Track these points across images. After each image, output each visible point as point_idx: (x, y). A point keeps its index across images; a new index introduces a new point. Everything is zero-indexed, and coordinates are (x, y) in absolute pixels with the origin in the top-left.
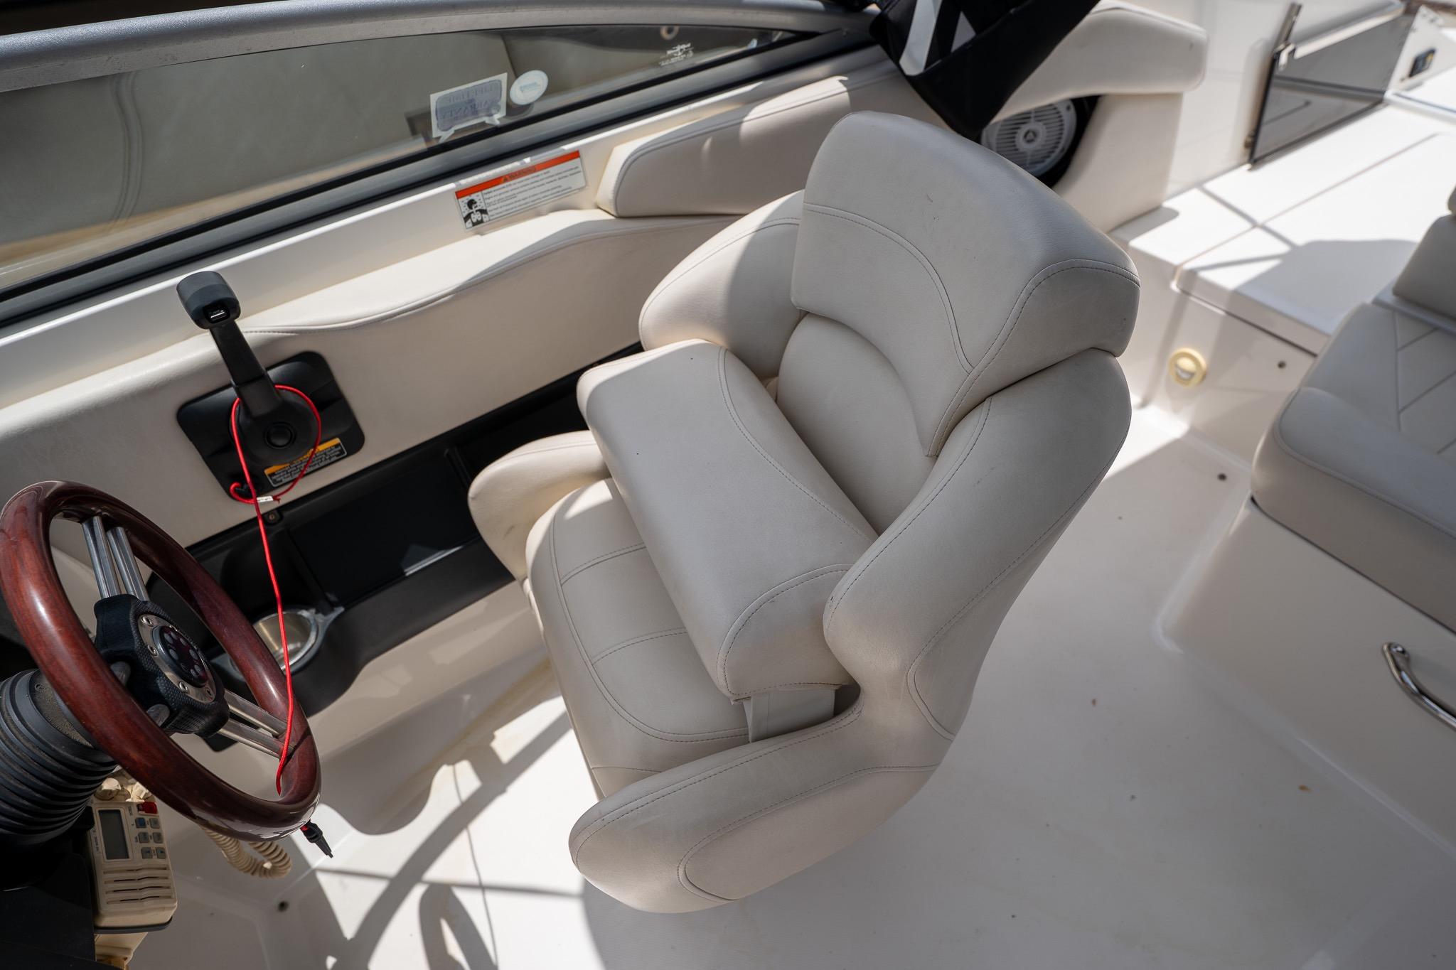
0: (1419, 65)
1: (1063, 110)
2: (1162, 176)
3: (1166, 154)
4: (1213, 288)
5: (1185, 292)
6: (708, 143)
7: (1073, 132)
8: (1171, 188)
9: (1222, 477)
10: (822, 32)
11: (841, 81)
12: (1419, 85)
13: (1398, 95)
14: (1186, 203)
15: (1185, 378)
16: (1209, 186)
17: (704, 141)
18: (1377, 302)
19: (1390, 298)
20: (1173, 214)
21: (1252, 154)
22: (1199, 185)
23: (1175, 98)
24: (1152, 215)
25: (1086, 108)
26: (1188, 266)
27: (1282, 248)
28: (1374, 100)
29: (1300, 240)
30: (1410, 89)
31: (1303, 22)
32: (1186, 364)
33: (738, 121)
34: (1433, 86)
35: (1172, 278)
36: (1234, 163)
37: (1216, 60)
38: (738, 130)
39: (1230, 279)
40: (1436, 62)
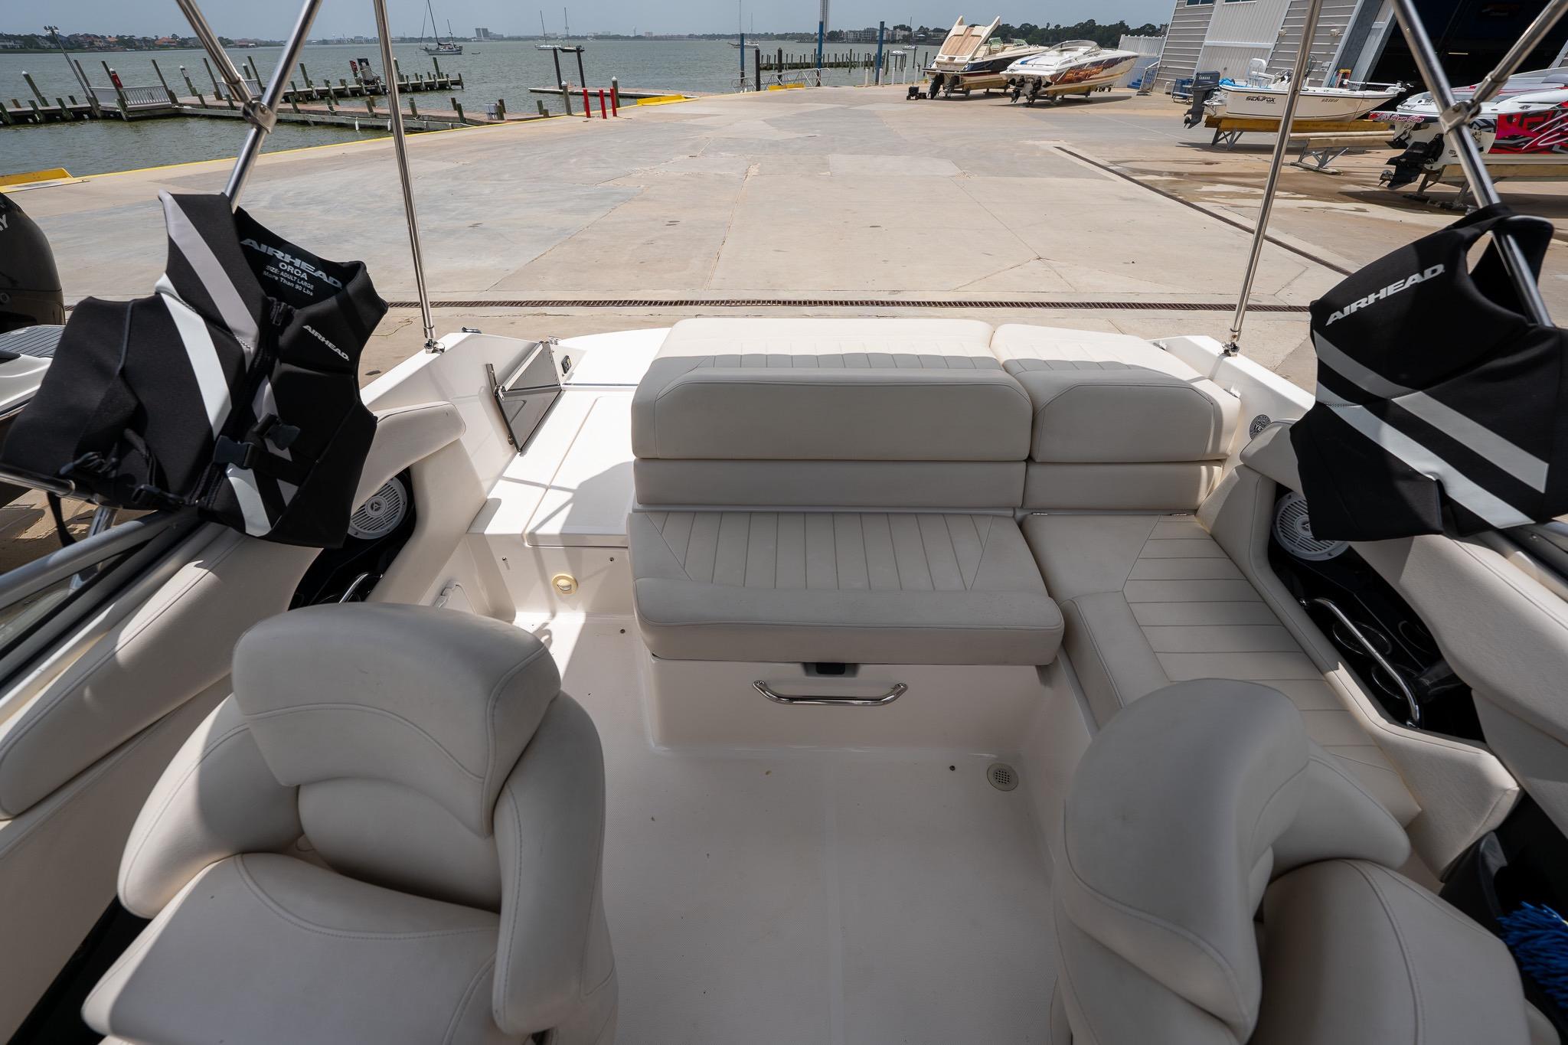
0: (566, 367)
1: (393, 484)
2: (477, 484)
3: (472, 472)
4: (548, 537)
5: (535, 546)
6: (87, 693)
7: (404, 491)
8: (485, 485)
9: (623, 631)
10: (150, 538)
11: (196, 566)
12: (572, 374)
13: (566, 384)
14: (499, 491)
15: (567, 590)
16: (506, 474)
17: (82, 692)
18: (635, 511)
19: (639, 507)
20: (498, 502)
21: (517, 446)
22: (500, 476)
23: (457, 442)
24: (486, 509)
25: (406, 478)
26: (527, 531)
27: (569, 496)
28: (557, 391)
29: (574, 486)
30: (569, 378)
31: (498, 371)
32: (563, 583)
33: (110, 654)
34: (578, 374)
35: (524, 541)
36: (510, 454)
37: (463, 413)
38: (115, 660)
39: (554, 528)
40: (572, 360)
